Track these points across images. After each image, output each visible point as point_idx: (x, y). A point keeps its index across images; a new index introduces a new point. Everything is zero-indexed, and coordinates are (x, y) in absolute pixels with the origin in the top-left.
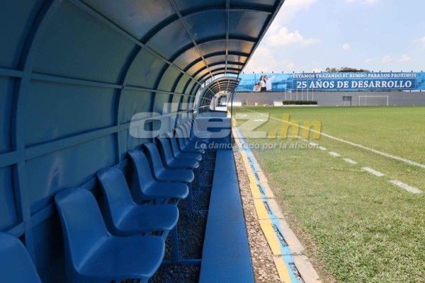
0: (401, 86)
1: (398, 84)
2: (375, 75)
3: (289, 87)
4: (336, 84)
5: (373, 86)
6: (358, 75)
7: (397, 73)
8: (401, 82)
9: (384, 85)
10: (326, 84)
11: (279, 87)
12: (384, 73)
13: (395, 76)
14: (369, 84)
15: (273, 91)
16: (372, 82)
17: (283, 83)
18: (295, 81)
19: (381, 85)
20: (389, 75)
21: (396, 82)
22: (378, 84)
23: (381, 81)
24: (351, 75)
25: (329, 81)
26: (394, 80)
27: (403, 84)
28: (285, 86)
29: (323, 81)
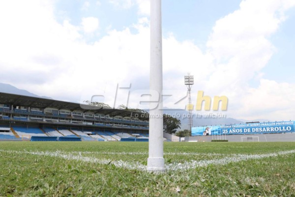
0: (284, 130)
1: (282, 128)
2: (266, 124)
3: (219, 133)
4: (243, 130)
5: (265, 131)
6: (255, 125)
7: (280, 122)
8: (284, 127)
9: (272, 130)
10: (238, 131)
11: (215, 133)
12: (271, 123)
13: (279, 124)
14: (262, 129)
15: (211, 135)
16: (264, 128)
17: (216, 131)
18: (222, 130)
19: (270, 129)
20: (275, 124)
21: (280, 128)
22: (268, 130)
23: (270, 127)
24: (251, 125)
25: (239, 129)
26: (278, 127)
27: (285, 128)
28: (217, 132)
29: (236, 129)
